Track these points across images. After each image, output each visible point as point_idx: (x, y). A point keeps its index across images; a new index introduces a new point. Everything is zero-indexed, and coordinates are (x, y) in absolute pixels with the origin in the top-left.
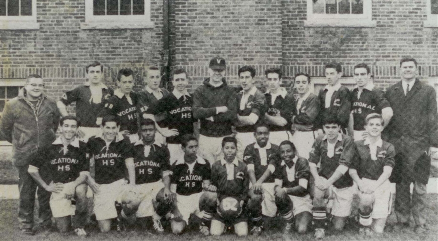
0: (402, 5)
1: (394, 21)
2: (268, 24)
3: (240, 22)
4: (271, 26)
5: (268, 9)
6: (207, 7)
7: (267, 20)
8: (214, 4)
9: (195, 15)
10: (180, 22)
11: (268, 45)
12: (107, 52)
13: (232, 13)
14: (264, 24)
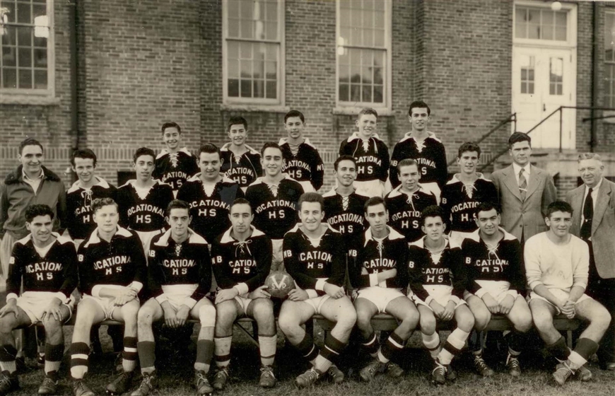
0: (314, 92)
1: (306, 107)
2: (186, 107)
3: (158, 104)
4: (189, 109)
5: (186, 92)
6: (122, 85)
7: (184, 103)
8: (130, 84)
9: (108, 94)
10: (92, 101)
11: (186, 129)
12: (5, 129)
13: (149, 94)
14: (181, 107)
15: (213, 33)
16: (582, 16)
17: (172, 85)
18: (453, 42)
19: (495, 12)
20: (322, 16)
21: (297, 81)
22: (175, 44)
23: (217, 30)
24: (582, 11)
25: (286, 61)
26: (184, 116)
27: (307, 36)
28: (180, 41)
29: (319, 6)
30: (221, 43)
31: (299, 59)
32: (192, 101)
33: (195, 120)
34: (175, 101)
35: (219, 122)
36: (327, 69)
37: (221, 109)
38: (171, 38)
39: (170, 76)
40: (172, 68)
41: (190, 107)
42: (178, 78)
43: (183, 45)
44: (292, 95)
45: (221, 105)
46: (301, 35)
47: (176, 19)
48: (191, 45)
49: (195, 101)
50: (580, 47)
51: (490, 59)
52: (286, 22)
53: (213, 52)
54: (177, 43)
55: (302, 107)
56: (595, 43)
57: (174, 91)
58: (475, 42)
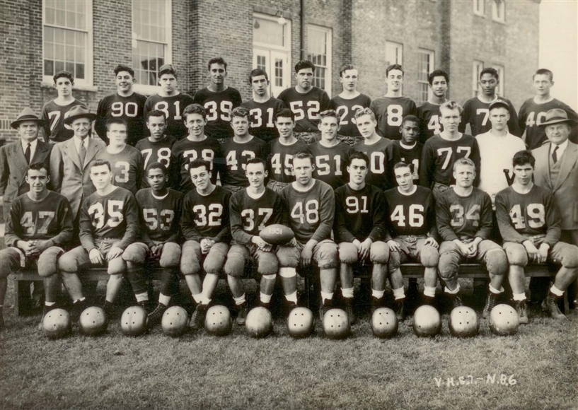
15: (34, 19)
16: (294, 30)
17: (5, 63)
18: (219, 42)
19: (245, 21)
20: (121, 13)
21: (103, 66)
22: (8, 27)
23: (38, 17)
24: (294, 25)
25: (94, 48)
26: (15, 90)
27: (110, 29)
28: (13, 24)
29: (119, 5)
30: (41, 28)
31: (104, 47)
32: (22, 78)
33: (25, 95)
34: (7, 77)
35: (39, 97)
36: (125, 57)
37: (41, 86)
38: (5, 21)
39: (3, 55)
40: (5, 47)
41: (21, 83)
42: (11, 57)
43: (16, 28)
44: (99, 77)
45: (42, 82)
46: (106, 28)
47: (9, 5)
48: (22, 29)
49: (25, 78)
50: (293, 51)
51: (241, 57)
52: (94, 16)
53: (34, 35)
54: (10, 25)
55: (107, 87)
56: (303, 50)
57: (7, 68)
58: (232, 43)
